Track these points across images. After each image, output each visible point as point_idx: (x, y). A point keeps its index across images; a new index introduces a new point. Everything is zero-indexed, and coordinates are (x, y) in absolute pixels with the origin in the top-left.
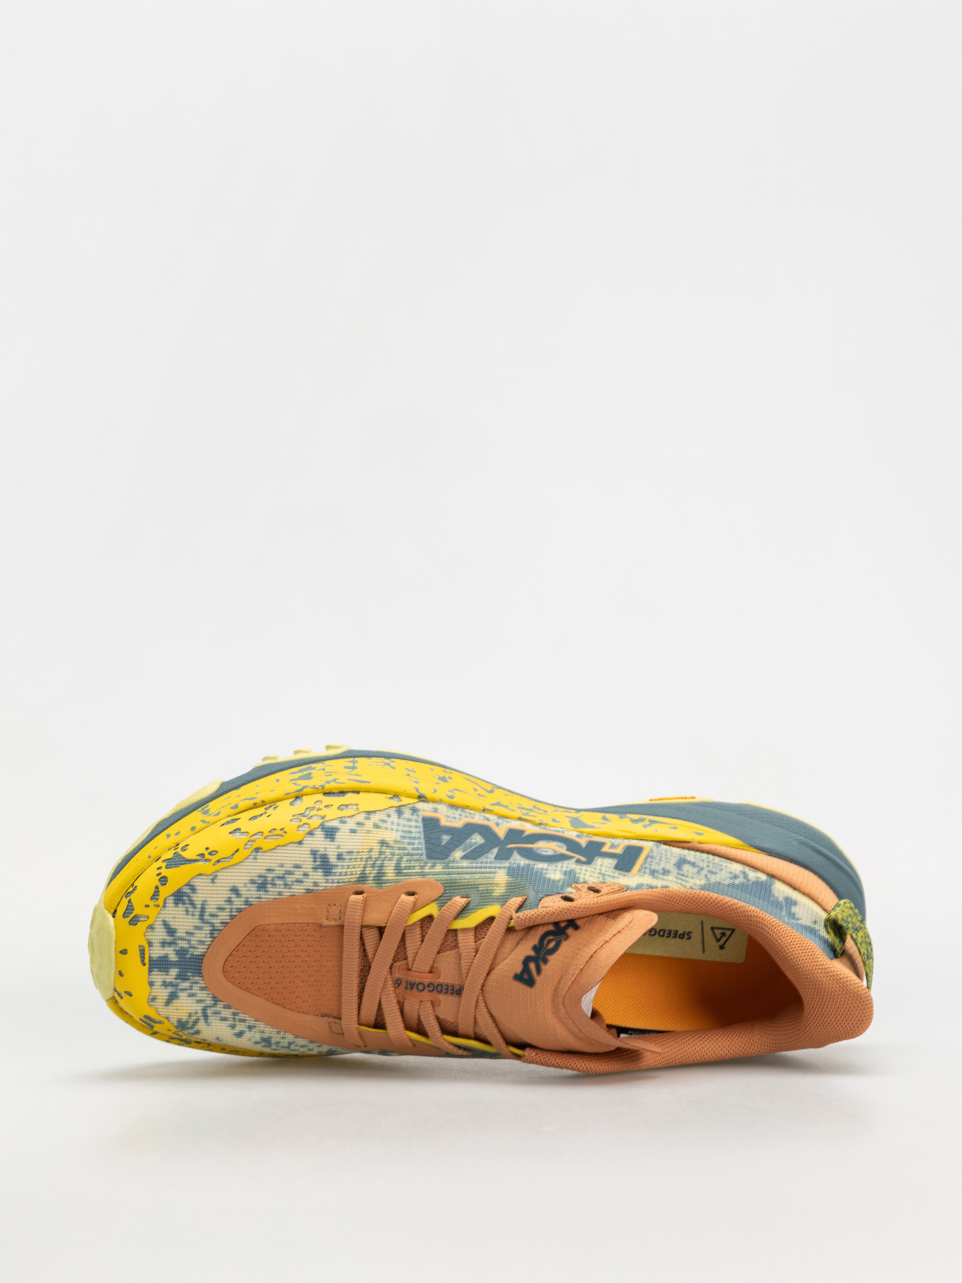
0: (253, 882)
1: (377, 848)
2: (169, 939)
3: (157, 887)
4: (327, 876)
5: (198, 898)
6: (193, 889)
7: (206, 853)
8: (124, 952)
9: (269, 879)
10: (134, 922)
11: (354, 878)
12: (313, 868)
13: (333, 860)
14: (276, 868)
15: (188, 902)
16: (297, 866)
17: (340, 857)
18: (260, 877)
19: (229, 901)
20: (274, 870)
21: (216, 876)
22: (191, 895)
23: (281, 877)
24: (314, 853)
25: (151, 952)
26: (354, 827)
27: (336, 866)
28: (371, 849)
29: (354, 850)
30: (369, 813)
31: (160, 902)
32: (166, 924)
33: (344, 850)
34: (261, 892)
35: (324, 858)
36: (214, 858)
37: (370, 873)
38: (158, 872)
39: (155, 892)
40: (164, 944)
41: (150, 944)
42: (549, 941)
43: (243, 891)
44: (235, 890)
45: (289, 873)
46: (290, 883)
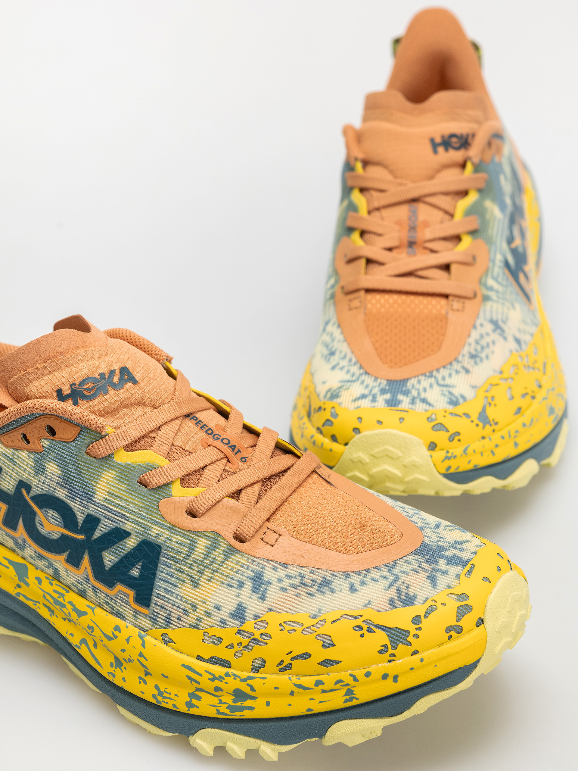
0: (333, 591)
1: (203, 581)
2: (438, 575)
3: (425, 616)
4: (262, 572)
5: (392, 593)
6: (392, 603)
7: (364, 631)
8: (486, 579)
9: (316, 588)
10: (463, 596)
11: (237, 557)
12: (271, 584)
13: (248, 585)
14: (305, 594)
15: (402, 593)
16: (284, 590)
17: (241, 585)
18: (323, 592)
19: (363, 583)
20: (307, 593)
21: (364, 606)
22: (397, 598)
23: (304, 584)
24: (263, 598)
25: (461, 571)
26: (215, 613)
27: (248, 577)
28: (209, 581)
29: (226, 586)
30: (196, 627)
31: (429, 603)
32: (434, 585)
33: (235, 590)
34: (330, 579)
35: (255, 589)
36: (359, 622)
37: (220, 553)
38: (418, 632)
39: (430, 614)
40: (445, 573)
41: (458, 577)
42: (89, 390)
43: (346, 586)
44: (353, 589)
45: (294, 587)
46: (299, 577)
